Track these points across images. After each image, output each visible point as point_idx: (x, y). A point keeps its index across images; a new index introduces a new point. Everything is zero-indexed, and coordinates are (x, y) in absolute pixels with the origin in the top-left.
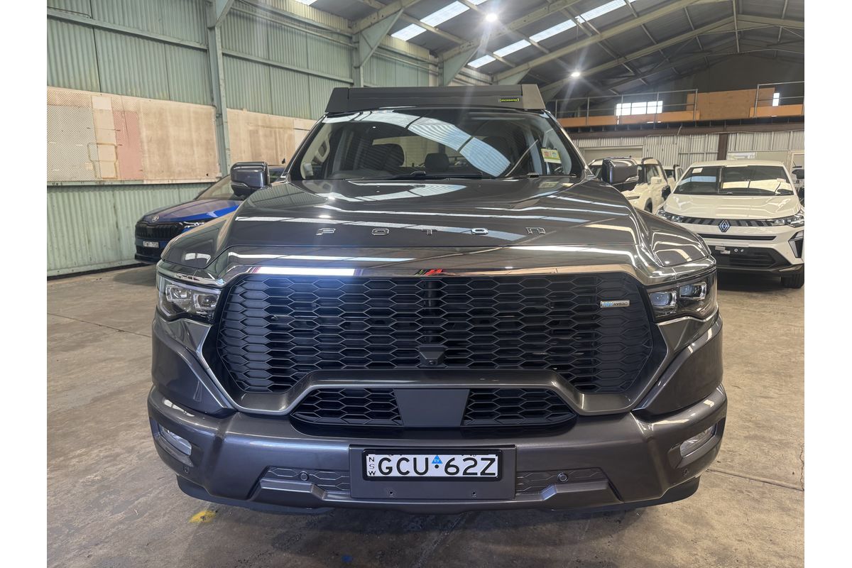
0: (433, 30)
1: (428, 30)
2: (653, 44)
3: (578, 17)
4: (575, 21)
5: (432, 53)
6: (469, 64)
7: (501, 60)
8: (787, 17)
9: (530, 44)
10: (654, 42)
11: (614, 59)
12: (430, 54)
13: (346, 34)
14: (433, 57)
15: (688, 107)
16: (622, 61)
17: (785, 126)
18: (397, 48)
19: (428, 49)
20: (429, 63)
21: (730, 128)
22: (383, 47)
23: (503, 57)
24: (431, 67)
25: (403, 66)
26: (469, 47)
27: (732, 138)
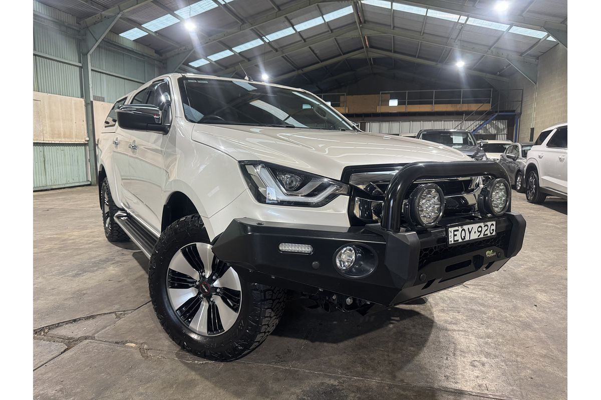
0: (154, 34)
1: (149, 34)
2: (318, 63)
3: (264, 37)
4: (263, 40)
5: (157, 52)
6: (190, 64)
7: (213, 62)
8: (395, 52)
9: (233, 54)
10: (319, 61)
11: (295, 71)
12: (155, 53)
13: (74, 28)
14: (158, 55)
15: (341, 105)
16: (300, 72)
17: (397, 118)
18: (124, 44)
19: (153, 49)
20: (155, 59)
21: (365, 119)
22: (111, 42)
23: (215, 61)
24: (156, 62)
25: (131, 58)
26: (185, 50)
27: (368, 125)
